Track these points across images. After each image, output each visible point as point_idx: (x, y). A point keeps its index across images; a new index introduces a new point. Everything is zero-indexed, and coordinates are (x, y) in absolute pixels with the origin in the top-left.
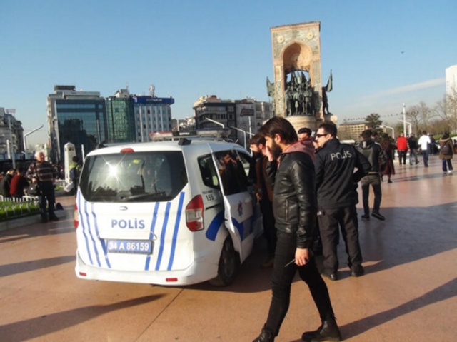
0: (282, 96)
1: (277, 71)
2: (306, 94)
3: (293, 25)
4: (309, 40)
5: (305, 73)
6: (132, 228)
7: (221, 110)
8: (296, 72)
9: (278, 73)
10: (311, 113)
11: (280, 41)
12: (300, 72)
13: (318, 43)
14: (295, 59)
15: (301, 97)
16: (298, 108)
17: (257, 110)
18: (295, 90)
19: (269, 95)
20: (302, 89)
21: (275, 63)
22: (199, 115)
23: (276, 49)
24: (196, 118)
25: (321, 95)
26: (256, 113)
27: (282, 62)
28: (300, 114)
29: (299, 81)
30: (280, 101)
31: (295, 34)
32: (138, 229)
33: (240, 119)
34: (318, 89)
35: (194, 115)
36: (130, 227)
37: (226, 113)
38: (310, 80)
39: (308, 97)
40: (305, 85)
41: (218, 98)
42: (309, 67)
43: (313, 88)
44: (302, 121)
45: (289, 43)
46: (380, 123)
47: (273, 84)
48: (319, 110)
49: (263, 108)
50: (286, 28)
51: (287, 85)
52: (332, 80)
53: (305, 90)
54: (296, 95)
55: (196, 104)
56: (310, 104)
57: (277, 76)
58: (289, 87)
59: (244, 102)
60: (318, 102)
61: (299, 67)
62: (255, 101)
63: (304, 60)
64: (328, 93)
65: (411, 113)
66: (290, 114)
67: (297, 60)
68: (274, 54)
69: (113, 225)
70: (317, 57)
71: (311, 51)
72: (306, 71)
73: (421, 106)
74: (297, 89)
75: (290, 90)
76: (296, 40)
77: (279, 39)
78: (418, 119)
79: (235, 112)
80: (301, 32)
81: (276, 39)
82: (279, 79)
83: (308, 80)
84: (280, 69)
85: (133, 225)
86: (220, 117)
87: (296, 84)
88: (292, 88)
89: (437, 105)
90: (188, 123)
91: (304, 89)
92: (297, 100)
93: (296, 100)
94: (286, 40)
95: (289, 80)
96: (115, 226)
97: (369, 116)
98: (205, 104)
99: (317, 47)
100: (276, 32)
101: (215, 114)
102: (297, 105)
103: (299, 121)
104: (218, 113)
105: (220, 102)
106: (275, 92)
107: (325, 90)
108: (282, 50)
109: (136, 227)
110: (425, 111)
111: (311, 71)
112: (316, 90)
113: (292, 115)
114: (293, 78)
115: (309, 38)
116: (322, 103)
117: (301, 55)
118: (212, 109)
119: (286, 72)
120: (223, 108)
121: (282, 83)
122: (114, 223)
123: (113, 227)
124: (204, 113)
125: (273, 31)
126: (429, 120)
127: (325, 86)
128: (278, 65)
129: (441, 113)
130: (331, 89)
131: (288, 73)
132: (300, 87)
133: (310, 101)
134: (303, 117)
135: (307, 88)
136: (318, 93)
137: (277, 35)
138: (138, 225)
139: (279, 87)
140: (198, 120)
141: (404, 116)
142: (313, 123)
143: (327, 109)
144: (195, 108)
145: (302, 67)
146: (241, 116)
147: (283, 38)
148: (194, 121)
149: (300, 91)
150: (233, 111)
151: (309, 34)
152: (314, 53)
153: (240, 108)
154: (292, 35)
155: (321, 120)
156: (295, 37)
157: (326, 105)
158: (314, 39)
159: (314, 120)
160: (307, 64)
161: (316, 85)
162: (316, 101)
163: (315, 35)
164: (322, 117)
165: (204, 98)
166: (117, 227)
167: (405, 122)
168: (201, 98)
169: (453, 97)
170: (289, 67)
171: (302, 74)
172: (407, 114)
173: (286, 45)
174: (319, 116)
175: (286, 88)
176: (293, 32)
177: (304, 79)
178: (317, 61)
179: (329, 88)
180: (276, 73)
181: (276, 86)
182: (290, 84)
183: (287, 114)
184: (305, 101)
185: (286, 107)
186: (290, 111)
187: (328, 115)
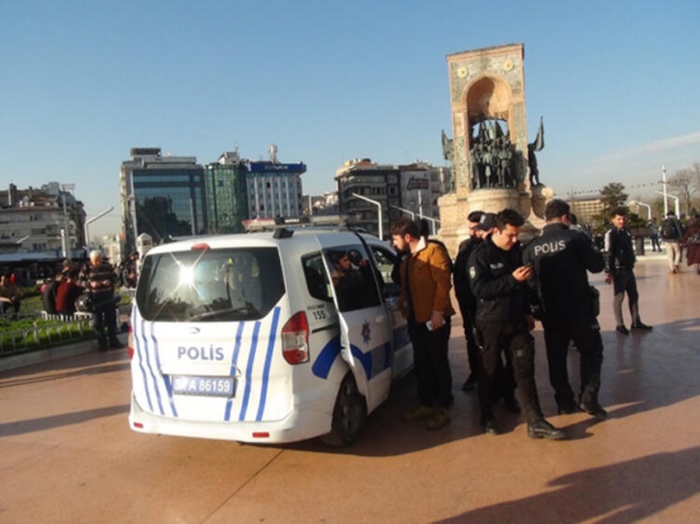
0: (465, 159)
1: (457, 121)
2: (502, 155)
3: (482, 50)
4: (506, 73)
5: (501, 123)
6: (206, 358)
7: (377, 181)
8: (487, 122)
9: (459, 124)
10: (512, 184)
11: (461, 75)
12: (493, 122)
13: (521, 76)
14: (485, 103)
15: (495, 159)
16: (491, 177)
17: (432, 180)
18: (485, 149)
20: (496, 147)
21: (454, 109)
22: (344, 189)
23: (455, 87)
24: (339, 194)
25: (526, 156)
26: (431, 184)
27: (465, 107)
28: (494, 186)
29: (492, 136)
30: (462, 168)
31: (485, 64)
32: (215, 360)
33: (407, 194)
34: (522, 147)
35: (337, 189)
36: (204, 358)
37: (384, 185)
38: (508, 134)
39: (506, 159)
40: (501, 142)
41: (373, 162)
42: (506, 113)
43: (514, 146)
44: (497, 196)
45: (476, 78)
46: (625, 197)
47: (451, 141)
48: (523, 180)
49: (442, 177)
50: (470, 55)
51: (472, 142)
52: (543, 133)
53: (501, 148)
54: (487, 157)
55: (339, 172)
56: (509, 170)
57: (458, 129)
58: (475, 145)
59: (413, 167)
60: (522, 168)
61: (492, 113)
62: (430, 167)
63: (499, 102)
64: (536, 153)
66: (478, 186)
67: (488, 104)
68: (452, 96)
69: (180, 354)
70: (519, 99)
71: (510, 89)
72: (503, 119)
73: (694, 170)
74: (489, 148)
75: (478, 150)
76: (487, 74)
77: (460, 72)
78: (691, 189)
79: (399, 184)
80: (493, 60)
81: (456, 73)
82: (462, 131)
83: (505, 134)
84: (462, 117)
85: (207, 354)
86: (375, 192)
87: (487, 139)
88: (481, 146)
90: (328, 202)
91: (499, 147)
92: (489, 164)
93: (487, 164)
94: (471, 73)
95: (476, 134)
96: (182, 356)
97: (606, 188)
98: (353, 173)
99: (519, 83)
100: (455, 62)
101: (369, 187)
102: (488, 172)
103: (492, 196)
104: (372, 185)
105: (375, 168)
107: (532, 148)
108: (465, 89)
109: (212, 358)
111: (510, 120)
112: (518, 148)
113: (481, 187)
114: (482, 131)
115: (507, 69)
116: (528, 169)
117: (494, 95)
118: (363, 180)
119: (471, 122)
120: (381, 178)
121: (466, 140)
122: (181, 352)
123: (179, 357)
124: (352, 185)
125: (452, 60)
127: (532, 142)
128: (459, 111)
130: (542, 146)
131: (475, 123)
132: (493, 144)
133: (510, 166)
134: (498, 191)
135: (504, 145)
136: (521, 154)
137: (454, 66)
138: (215, 355)
139: (461, 146)
140: (343, 197)
141: (665, 186)
142: (514, 198)
144: (338, 179)
145: (496, 114)
146: (409, 189)
147: (467, 71)
148: (336, 197)
149: (494, 151)
150: (396, 181)
151: (507, 62)
152: (515, 92)
153: (406, 176)
154: (480, 65)
155: (526, 194)
156: (484, 68)
157: (534, 172)
158: (515, 71)
159: (516, 195)
160: (504, 110)
161: (519, 141)
162: (519, 166)
163: (516, 64)
164: (528, 189)
165: (351, 162)
166: (185, 356)
167: (665, 194)
168: (347, 163)
170: (476, 114)
171: (497, 124)
172: (668, 182)
173: (470, 81)
174: (523, 190)
175: (471, 147)
176: (482, 61)
177: (499, 132)
178: (519, 104)
179: (539, 146)
180: (457, 124)
181: (456, 144)
182: (477, 140)
183: (474, 186)
184: (500, 166)
185: (472, 176)
186: (478, 182)
187: (537, 187)
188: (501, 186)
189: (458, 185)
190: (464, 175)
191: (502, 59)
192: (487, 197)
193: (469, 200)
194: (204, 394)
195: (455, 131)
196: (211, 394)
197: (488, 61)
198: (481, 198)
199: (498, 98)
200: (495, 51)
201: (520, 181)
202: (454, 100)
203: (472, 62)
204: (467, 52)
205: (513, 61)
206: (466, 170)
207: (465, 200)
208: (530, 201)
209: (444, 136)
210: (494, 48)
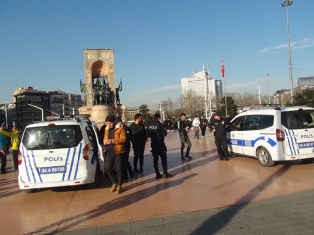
0: (91, 93)
2: (106, 92)
3: (98, 49)
4: (107, 60)
5: (105, 79)
8: (100, 78)
9: (89, 78)
10: (110, 104)
12: (102, 79)
13: (113, 62)
15: (103, 94)
16: (102, 101)
17: (65, 99)
18: (99, 89)
19: (82, 91)
20: (104, 89)
21: (86, 72)
22: (19, 101)
23: (87, 63)
24: (16, 103)
25: (115, 93)
26: (65, 101)
27: (91, 71)
28: (103, 104)
29: (102, 84)
30: (89, 96)
31: (99, 55)
33: (53, 105)
34: (113, 89)
35: (15, 101)
37: (41, 100)
38: (108, 84)
39: (108, 94)
40: (105, 87)
42: (107, 76)
43: (111, 89)
45: (95, 60)
46: (148, 110)
47: (84, 85)
48: (114, 102)
49: (70, 98)
50: (93, 51)
51: (94, 86)
52: (121, 84)
54: (100, 93)
55: (16, 93)
56: (109, 98)
57: (88, 80)
59: (56, 93)
60: (114, 97)
61: (101, 74)
62: (64, 93)
63: (105, 71)
64: (119, 92)
65: (164, 105)
66: (96, 104)
67: (100, 71)
68: (85, 66)
70: (112, 70)
71: (109, 66)
72: (106, 78)
74: (101, 89)
75: (96, 89)
76: (100, 59)
77: (89, 57)
78: (168, 108)
79: (48, 100)
80: (102, 54)
81: (87, 57)
82: (89, 81)
83: (107, 83)
84: (89, 75)
86: (37, 104)
87: (100, 85)
88: (97, 88)
89: (177, 100)
90: (9, 107)
91: (105, 89)
93: (100, 95)
94: (93, 58)
95: (95, 83)
99: (112, 65)
102: (100, 99)
103: (102, 108)
105: (36, 92)
106: (86, 90)
107: (117, 90)
108: (91, 64)
110: (171, 104)
111: (109, 78)
112: (112, 90)
113: (98, 104)
114: (98, 82)
115: (108, 58)
116: (116, 98)
117: (103, 68)
119: (93, 78)
120: (39, 97)
121: (91, 85)
125: (85, 52)
126: (174, 109)
127: (117, 87)
128: (88, 73)
129: (180, 105)
130: (121, 90)
131: (95, 78)
132: (102, 87)
134: (105, 106)
135: (107, 88)
136: (113, 92)
137: (86, 54)
139: (89, 87)
140: (18, 105)
141: (161, 107)
142: (111, 110)
143: (119, 102)
144: (16, 96)
145: (103, 75)
146: (54, 103)
147: (92, 57)
148: (14, 106)
150: (47, 99)
151: (108, 56)
152: (111, 68)
153: (52, 97)
155: (115, 108)
156: (99, 57)
157: (118, 99)
158: (111, 60)
159: (111, 108)
160: (107, 74)
161: (112, 87)
162: (112, 97)
163: (112, 57)
164: (116, 106)
167: (161, 110)
168: (20, 89)
169: (186, 96)
170: (95, 74)
172: (162, 105)
173: (93, 61)
175: (93, 88)
176: (98, 54)
177: (104, 83)
178: (112, 73)
179: (120, 89)
180: (87, 78)
181: (87, 86)
182: (96, 85)
183: (94, 104)
184: (105, 97)
185: (94, 100)
186: (96, 102)
187: (119, 105)
188: (105, 104)
189: (88, 103)
190: (90, 99)
191: (106, 54)
192: (100, 109)
193: (92, 109)
194: (55, 172)
195: (87, 81)
196: (57, 172)
197: (101, 54)
198: (97, 109)
199: (104, 69)
200: (103, 51)
201: (113, 103)
202: (86, 68)
203: (94, 54)
204: (92, 49)
205: (110, 55)
206: (91, 97)
207: (91, 109)
208: (116, 111)
209: (81, 82)
210: (102, 49)
